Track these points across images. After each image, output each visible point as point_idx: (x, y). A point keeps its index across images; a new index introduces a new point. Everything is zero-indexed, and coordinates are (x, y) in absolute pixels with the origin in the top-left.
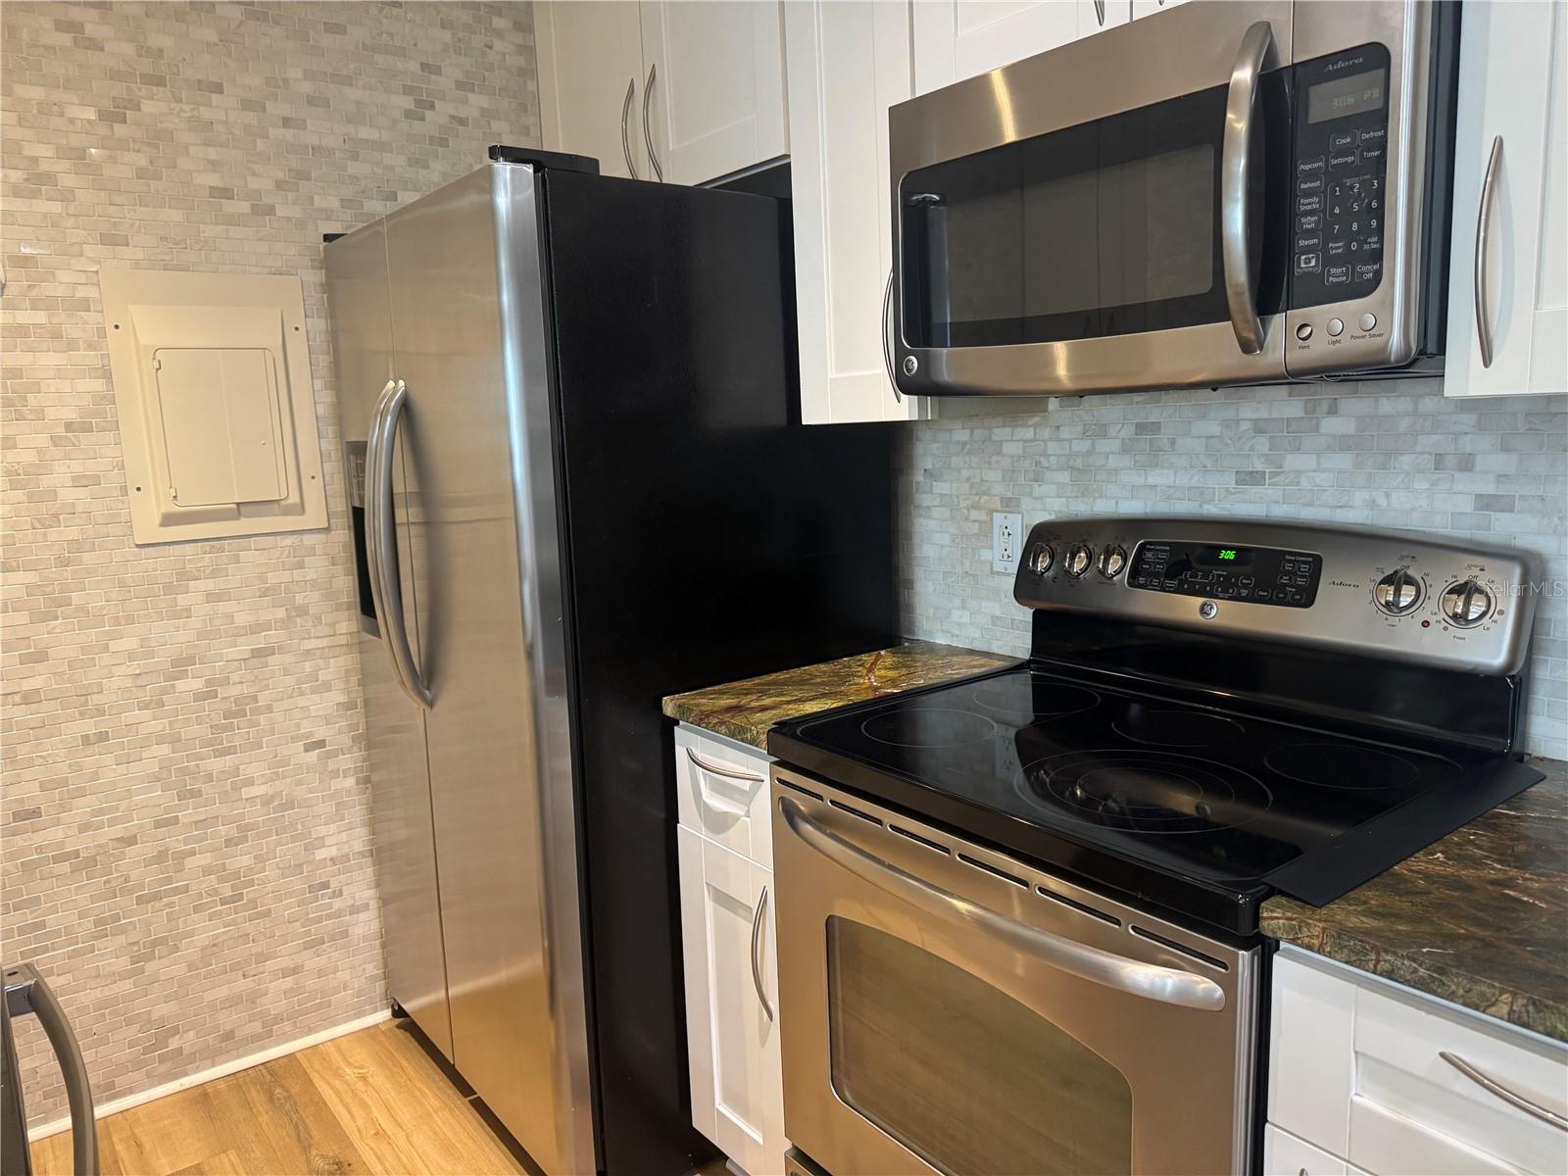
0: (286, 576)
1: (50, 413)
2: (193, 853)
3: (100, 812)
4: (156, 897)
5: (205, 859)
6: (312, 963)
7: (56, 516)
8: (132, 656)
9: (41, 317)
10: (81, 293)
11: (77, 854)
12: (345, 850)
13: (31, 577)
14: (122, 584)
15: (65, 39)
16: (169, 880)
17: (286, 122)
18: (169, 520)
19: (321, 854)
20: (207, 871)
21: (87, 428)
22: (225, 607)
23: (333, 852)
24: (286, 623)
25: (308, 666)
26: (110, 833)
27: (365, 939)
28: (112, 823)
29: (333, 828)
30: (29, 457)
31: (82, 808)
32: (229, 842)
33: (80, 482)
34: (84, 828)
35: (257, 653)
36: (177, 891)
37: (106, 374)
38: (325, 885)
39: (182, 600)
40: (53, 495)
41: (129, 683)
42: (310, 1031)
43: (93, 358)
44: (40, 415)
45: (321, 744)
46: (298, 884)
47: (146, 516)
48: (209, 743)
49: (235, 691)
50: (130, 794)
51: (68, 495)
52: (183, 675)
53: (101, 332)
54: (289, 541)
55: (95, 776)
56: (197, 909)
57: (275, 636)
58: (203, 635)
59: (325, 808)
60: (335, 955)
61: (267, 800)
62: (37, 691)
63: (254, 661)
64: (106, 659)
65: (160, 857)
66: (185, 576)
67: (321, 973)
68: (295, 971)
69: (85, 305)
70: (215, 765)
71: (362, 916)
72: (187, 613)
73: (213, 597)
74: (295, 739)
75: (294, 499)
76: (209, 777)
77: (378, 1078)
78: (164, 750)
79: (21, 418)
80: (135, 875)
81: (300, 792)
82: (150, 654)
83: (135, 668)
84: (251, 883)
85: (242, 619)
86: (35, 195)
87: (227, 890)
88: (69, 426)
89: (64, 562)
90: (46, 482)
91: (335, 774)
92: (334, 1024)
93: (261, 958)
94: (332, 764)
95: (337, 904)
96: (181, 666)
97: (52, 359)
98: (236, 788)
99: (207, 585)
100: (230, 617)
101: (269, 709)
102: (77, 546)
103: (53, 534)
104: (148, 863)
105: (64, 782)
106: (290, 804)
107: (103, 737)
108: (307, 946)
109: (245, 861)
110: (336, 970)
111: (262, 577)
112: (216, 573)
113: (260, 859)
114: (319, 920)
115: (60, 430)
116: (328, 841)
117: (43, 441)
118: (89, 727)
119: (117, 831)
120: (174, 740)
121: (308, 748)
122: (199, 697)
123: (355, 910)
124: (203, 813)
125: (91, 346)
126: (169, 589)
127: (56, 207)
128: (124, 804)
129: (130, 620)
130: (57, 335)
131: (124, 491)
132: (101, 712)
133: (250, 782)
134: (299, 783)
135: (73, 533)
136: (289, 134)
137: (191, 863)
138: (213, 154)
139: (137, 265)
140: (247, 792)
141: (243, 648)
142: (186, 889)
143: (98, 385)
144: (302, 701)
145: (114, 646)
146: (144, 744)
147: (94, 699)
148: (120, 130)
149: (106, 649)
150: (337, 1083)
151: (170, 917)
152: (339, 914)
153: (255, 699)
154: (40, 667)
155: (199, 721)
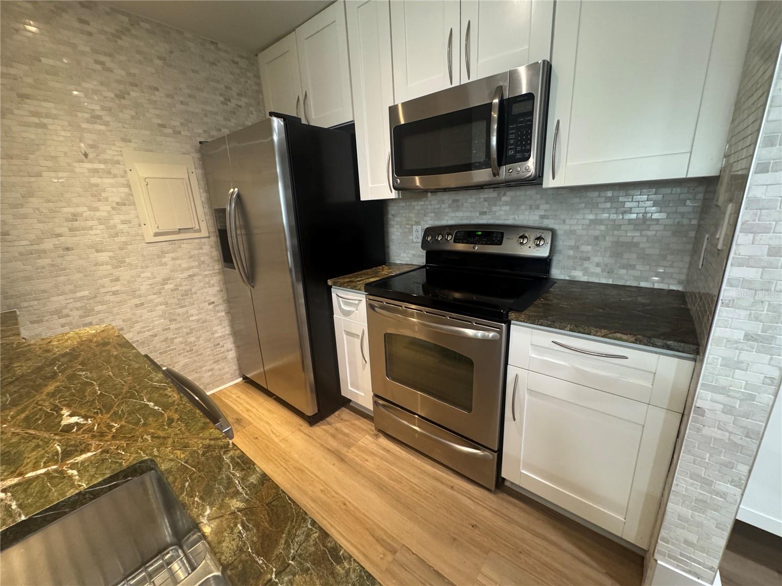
0: (196, 252)
1: (110, 199)
2: (176, 338)
3: (144, 327)
4: (165, 352)
5: (180, 339)
6: (216, 367)
7: (117, 234)
8: (149, 278)
9: (102, 166)
10: (116, 158)
11: (138, 341)
12: (224, 334)
13: (111, 254)
14: (143, 255)
15: (99, 67)
16: (169, 347)
17: (182, 103)
18: (156, 235)
19: (216, 335)
20: (181, 343)
21: (124, 204)
22: (178, 262)
23: (220, 334)
24: (199, 266)
25: (207, 279)
26: (147, 334)
27: (232, 359)
28: (148, 331)
29: (219, 327)
30: (105, 214)
31: (138, 327)
32: (187, 334)
33: (124, 222)
34: (139, 333)
35: (190, 276)
36: (172, 349)
37: (129, 186)
38: (219, 344)
39: (164, 260)
40: (115, 227)
41: (149, 287)
42: (218, 387)
43: (123, 181)
44: (107, 199)
45: (213, 303)
46: (210, 345)
47: (149, 233)
48: (178, 304)
49: (184, 288)
50: (153, 321)
51: (120, 227)
52: (166, 284)
53: (125, 172)
54: (197, 241)
55: (141, 317)
56: (179, 354)
57: (196, 270)
58: (172, 271)
59: (216, 322)
60: (224, 364)
61: (198, 321)
62: (118, 291)
63: (189, 279)
64: (140, 280)
65: (166, 340)
66: (163, 253)
67: (220, 370)
68: (212, 370)
69: (118, 162)
70: (180, 311)
71: (230, 352)
72: (165, 264)
73: (173, 259)
74: (205, 302)
75: (197, 227)
76: (179, 315)
77: (243, 396)
78: (163, 307)
79: (99, 200)
80: (158, 346)
81: (208, 317)
82: (155, 278)
83: (150, 282)
84: (196, 345)
85: (184, 265)
86: (95, 123)
87: (188, 348)
88: (118, 204)
89: (121, 249)
90: (112, 222)
91: (218, 311)
92: (225, 384)
93: (201, 367)
94: (217, 308)
95: (223, 349)
96: (165, 281)
97: (108, 181)
98: (188, 317)
99: (172, 255)
100: (180, 265)
101: (196, 293)
102: (125, 243)
103: (116, 239)
104: (162, 341)
105: (130, 319)
106: (205, 321)
107: (142, 304)
108: (215, 362)
109: (192, 339)
110: (224, 368)
111: (189, 252)
112: (173, 252)
113: (198, 338)
114: (217, 354)
115: (115, 205)
116: (218, 331)
117: (109, 208)
118: (137, 301)
119: (151, 333)
120: (166, 304)
121: (209, 304)
122: (172, 290)
123: (228, 351)
124: (178, 326)
125: (122, 177)
126: (159, 256)
127: (103, 128)
128: (152, 324)
129: (147, 267)
130: (109, 172)
131: (140, 225)
132: (140, 296)
133: (192, 315)
134: (208, 315)
135: (123, 239)
136: (183, 107)
137: (176, 341)
138: (158, 112)
139: (135, 149)
140: (191, 319)
141: (186, 274)
142: (175, 349)
143: (126, 190)
144: (206, 290)
145: (143, 275)
146: (156, 305)
147: (138, 293)
148: (123, 102)
149: (139, 276)
150: (231, 399)
151: (172, 358)
152: (223, 352)
153: (191, 290)
154: (118, 283)
155: (174, 298)
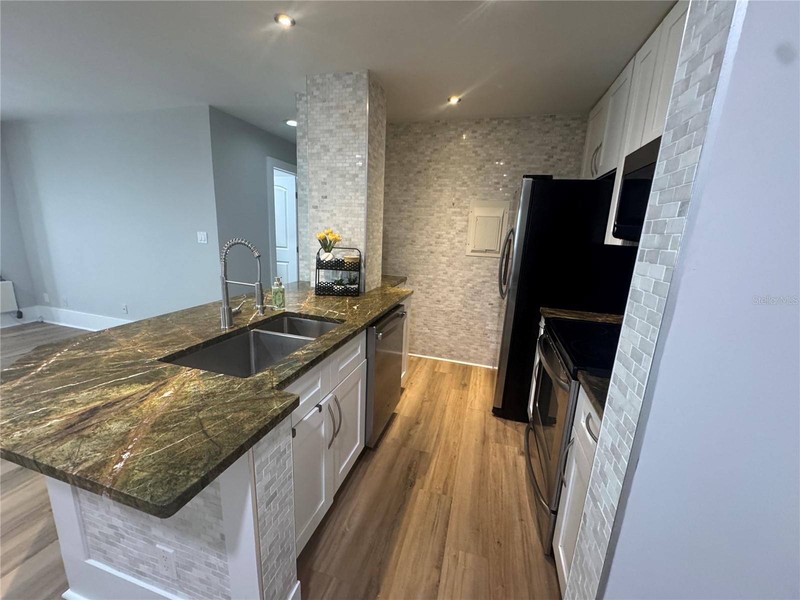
0: (493, 267)
1: (457, 228)
2: (463, 318)
3: (450, 305)
4: (455, 324)
5: (465, 320)
6: (481, 350)
7: (454, 248)
8: (461, 276)
9: (459, 210)
10: (466, 205)
11: (444, 311)
12: (492, 328)
13: (448, 258)
14: (462, 263)
15: (474, 155)
16: (458, 322)
17: (515, 166)
18: (473, 251)
19: (487, 328)
20: (465, 322)
21: (462, 232)
22: (480, 271)
23: (489, 328)
24: (490, 277)
25: (493, 287)
26: (450, 309)
27: (492, 349)
28: (452, 307)
29: (490, 323)
30: (452, 236)
31: (447, 303)
32: (470, 318)
33: (459, 242)
34: (446, 307)
35: (483, 282)
36: (458, 324)
37: (468, 221)
38: (486, 334)
39: (472, 268)
40: (454, 244)
41: (459, 282)
42: (477, 363)
43: (466, 218)
44: (455, 228)
45: (492, 304)
46: (481, 332)
47: (469, 249)
48: (471, 297)
49: (477, 288)
50: (455, 303)
51: (457, 244)
52: (469, 283)
53: (469, 213)
54: (495, 259)
55: (450, 298)
56: (462, 329)
57: (488, 279)
58: (474, 275)
59: (490, 318)
60: (485, 350)
61: (479, 312)
62: (444, 279)
63: (483, 283)
64: (457, 276)
65: (457, 317)
66: (473, 263)
67: (482, 352)
68: (477, 349)
69: (467, 207)
70: (471, 302)
71: (493, 344)
72: (472, 270)
73: (477, 268)
74: (487, 302)
75: (498, 250)
76: (469, 304)
77: (483, 376)
78: (462, 296)
79: (452, 229)
80: (453, 318)
81: (485, 313)
82: (463, 277)
83: (461, 279)
84: (472, 328)
85: (482, 274)
86: (462, 186)
87: (467, 328)
88: (459, 231)
89: (453, 257)
90: (454, 241)
91: (494, 312)
92: (482, 364)
93: (471, 344)
94: (494, 309)
95: (488, 339)
96: (469, 281)
97: (459, 218)
98: (474, 308)
99: (477, 265)
100: (480, 273)
101: (483, 294)
102: (456, 254)
103: (453, 251)
104: (455, 317)
105: (445, 297)
106: (483, 315)
107: (453, 291)
108: (481, 346)
109: (472, 323)
110: (484, 353)
111: (488, 266)
112: (479, 263)
113: (475, 324)
114: (483, 341)
115: (458, 231)
116: (489, 325)
117: (454, 233)
118: (451, 288)
119: (452, 309)
120: (464, 295)
121: (490, 304)
122: (471, 288)
123: (491, 342)
124: (467, 311)
125: (466, 216)
126: (470, 265)
127: (466, 188)
128: (454, 304)
129: (462, 270)
130: (461, 213)
131: (466, 245)
132: (453, 286)
133: (476, 308)
134: (486, 311)
135: (456, 251)
136: (514, 169)
137: (462, 320)
138: (497, 175)
139: (477, 199)
140: (475, 310)
141: (480, 280)
142: (460, 324)
143: (465, 223)
144: (490, 294)
145: (458, 274)
146: (460, 294)
147: (453, 283)
148: (480, 172)
150: (475, 373)
151: (457, 329)
152: (488, 342)
153: (481, 291)
154: (446, 275)
155: (470, 293)
